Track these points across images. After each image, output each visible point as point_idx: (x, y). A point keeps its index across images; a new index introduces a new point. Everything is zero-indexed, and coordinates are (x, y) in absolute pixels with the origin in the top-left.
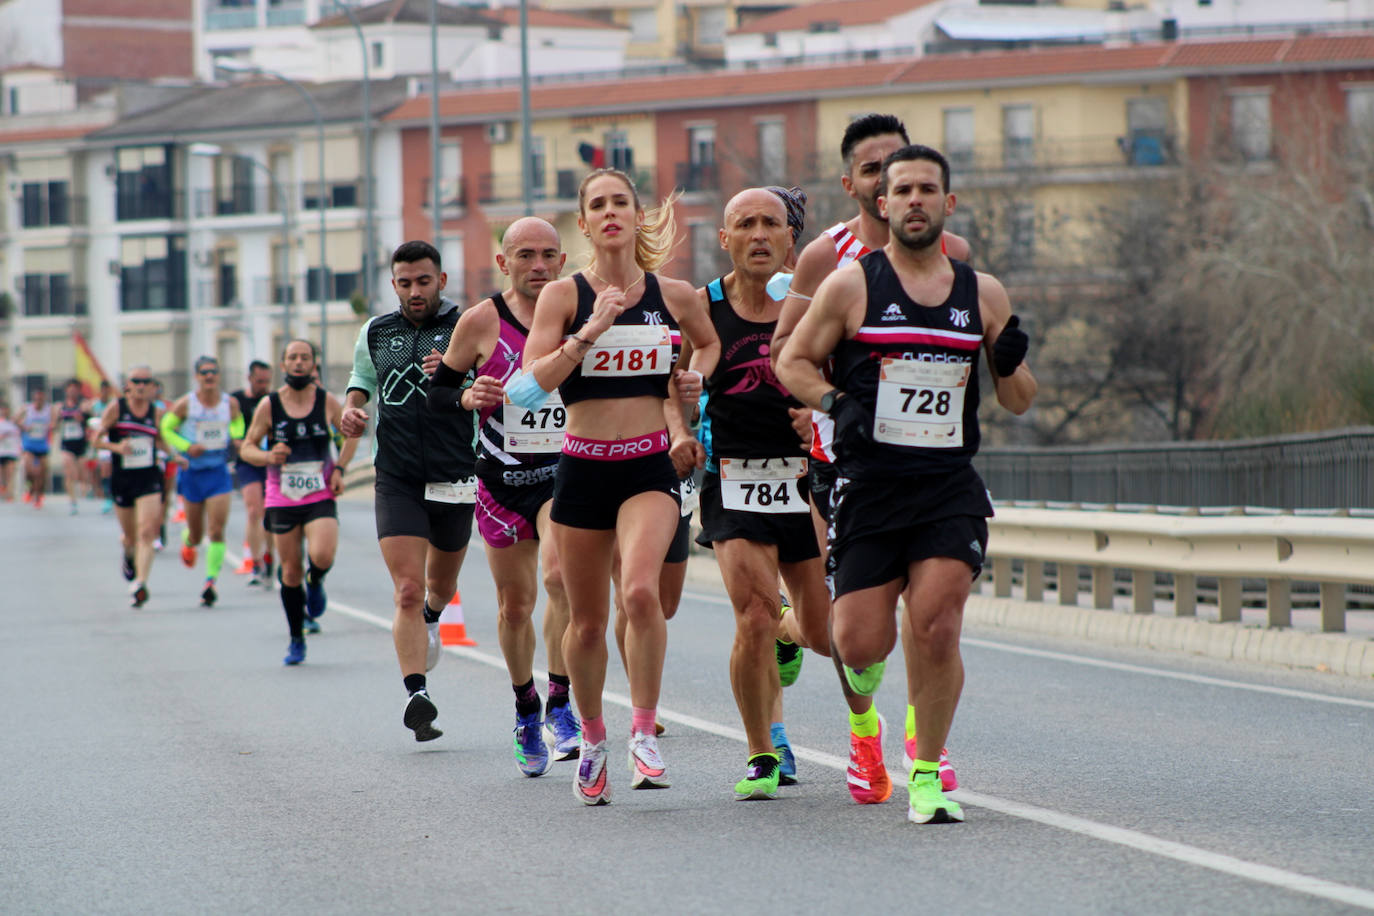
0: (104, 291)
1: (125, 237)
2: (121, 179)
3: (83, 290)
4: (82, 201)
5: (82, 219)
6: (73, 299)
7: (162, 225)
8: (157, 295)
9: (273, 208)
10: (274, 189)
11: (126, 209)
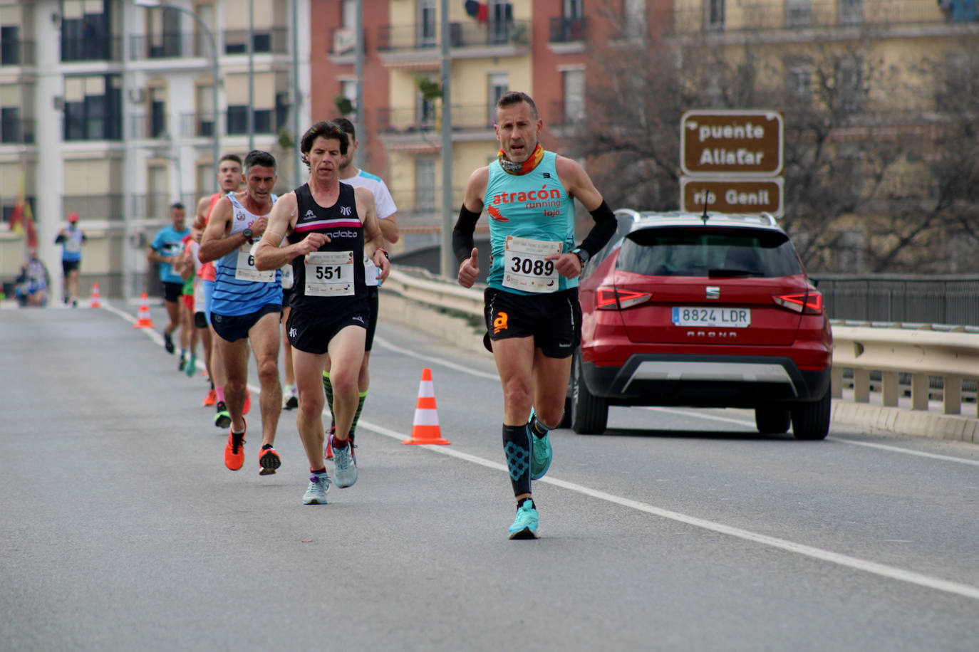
0: (49, 123)
1: (68, 76)
2: (66, 26)
3: (31, 122)
4: (31, 45)
5: (31, 60)
6: (22, 129)
7: (101, 66)
8: (96, 127)
9: (198, 53)
10: (198, 36)
11: (69, 52)
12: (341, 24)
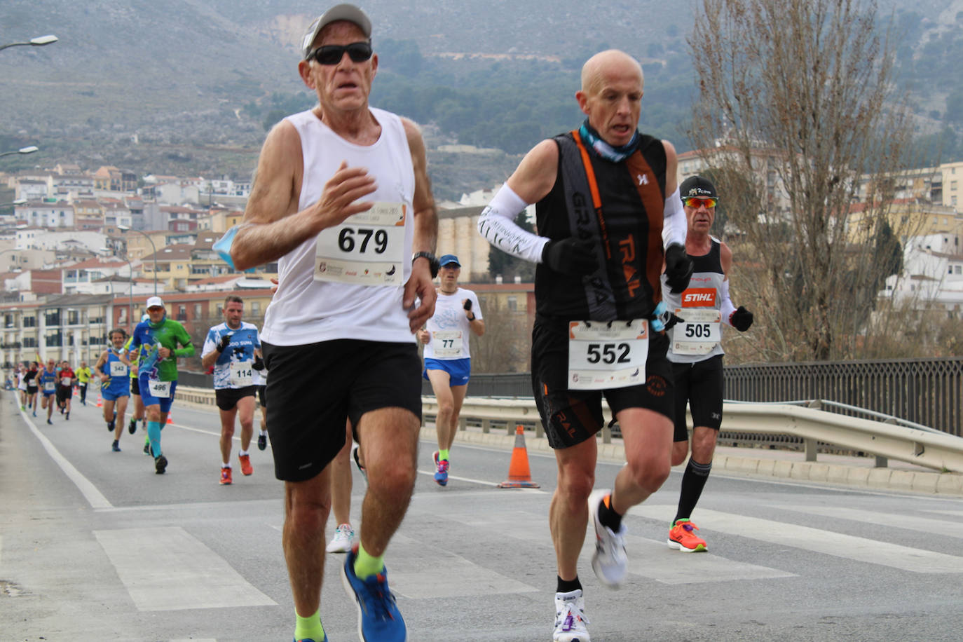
0: (43, 342)
1: (48, 330)
2: (47, 316)
3: (38, 342)
4: (38, 321)
5: (38, 325)
6: (35, 343)
7: (56, 327)
8: (55, 343)
9: (82, 323)
10: (82, 319)
11: (48, 323)
12: (121, 315)
